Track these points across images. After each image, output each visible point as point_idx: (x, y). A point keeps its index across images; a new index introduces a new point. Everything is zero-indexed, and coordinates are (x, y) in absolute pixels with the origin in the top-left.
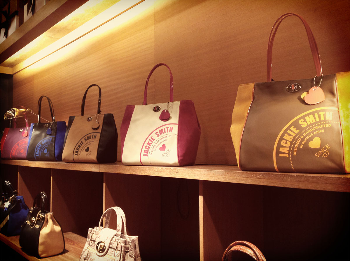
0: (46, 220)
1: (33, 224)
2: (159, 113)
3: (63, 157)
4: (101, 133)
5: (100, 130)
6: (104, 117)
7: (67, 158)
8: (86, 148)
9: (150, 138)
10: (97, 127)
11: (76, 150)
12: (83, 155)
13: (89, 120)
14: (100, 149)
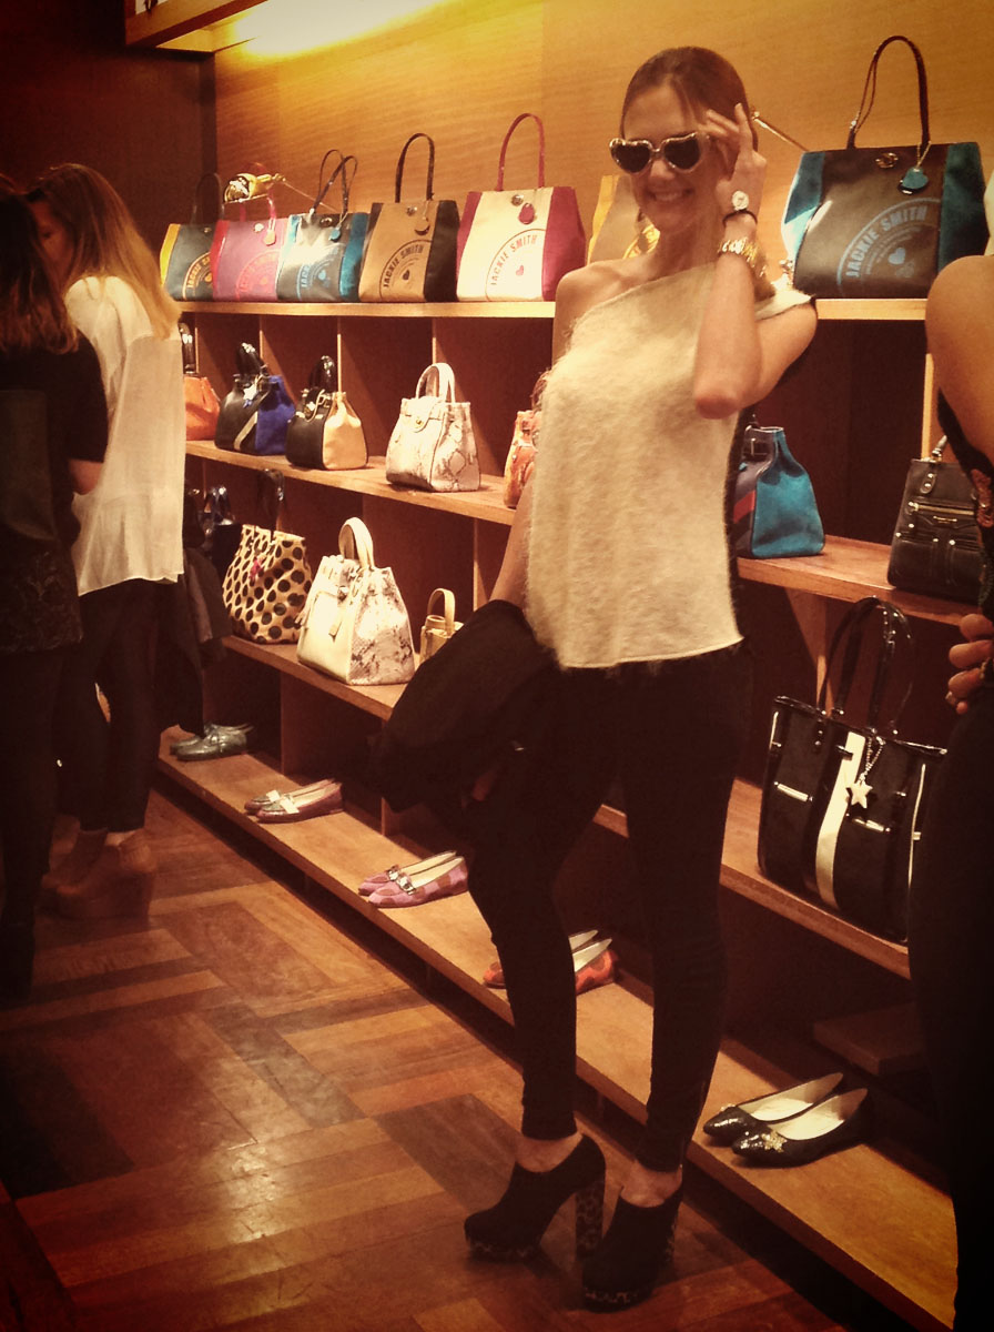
0: (334, 404)
1: (310, 415)
2: (519, 208)
3: (361, 291)
4: (432, 242)
5: (430, 236)
6: (439, 207)
7: (369, 294)
8: (405, 272)
9: (501, 254)
10: (426, 228)
11: (385, 277)
12: (399, 286)
13: (411, 213)
14: (430, 275)
